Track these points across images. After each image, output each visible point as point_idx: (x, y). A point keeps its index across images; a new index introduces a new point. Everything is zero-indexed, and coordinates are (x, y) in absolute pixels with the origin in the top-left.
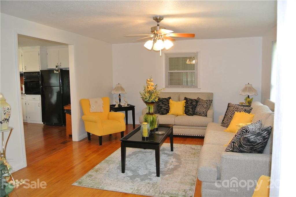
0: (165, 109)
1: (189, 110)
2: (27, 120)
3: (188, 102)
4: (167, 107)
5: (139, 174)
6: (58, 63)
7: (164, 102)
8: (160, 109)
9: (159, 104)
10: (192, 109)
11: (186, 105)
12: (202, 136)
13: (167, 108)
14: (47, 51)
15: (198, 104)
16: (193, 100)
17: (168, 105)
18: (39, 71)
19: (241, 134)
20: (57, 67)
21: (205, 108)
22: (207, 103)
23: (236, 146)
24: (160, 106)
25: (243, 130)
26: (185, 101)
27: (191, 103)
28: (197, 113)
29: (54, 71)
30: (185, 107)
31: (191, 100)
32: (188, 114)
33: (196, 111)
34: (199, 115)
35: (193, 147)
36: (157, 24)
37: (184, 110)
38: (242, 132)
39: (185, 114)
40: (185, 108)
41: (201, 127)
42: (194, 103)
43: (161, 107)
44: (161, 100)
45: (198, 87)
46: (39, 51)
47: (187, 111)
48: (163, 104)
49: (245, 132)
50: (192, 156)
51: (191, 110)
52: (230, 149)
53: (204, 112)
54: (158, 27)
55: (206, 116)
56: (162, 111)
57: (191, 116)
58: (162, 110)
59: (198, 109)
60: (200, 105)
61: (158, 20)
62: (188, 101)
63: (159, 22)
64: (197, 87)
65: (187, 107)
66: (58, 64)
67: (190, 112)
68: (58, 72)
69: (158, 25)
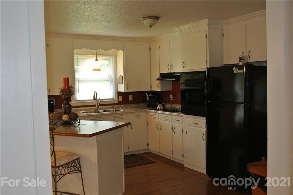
2: (183, 161)
6: (245, 53)
14: (223, 30)
18: (206, 70)
20: (240, 59)
29: (234, 68)
46: (207, 29)
66: (244, 55)
68: (241, 71)
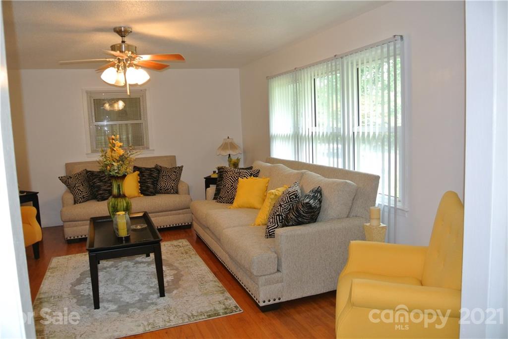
0: (106, 190)
1: (148, 187)
3: (144, 174)
4: (109, 186)
5: (128, 302)
7: (102, 179)
8: (97, 191)
9: (94, 183)
10: (153, 183)
11: (140, 179)
12: (177, 225)
13: (109, 188)
15: (161, 175)
16: (152, 169)
17: (109, 182)
19: (289, 202)
21: (174, 181)
22: (175, 172)
23: (291, 218)
24: (95, 185)
25: (291, 196)
26: (137, 172)
27: (150, 175)
28: (160, 190)
30: (139, 182)
31: (147, 169)
32: (148, 193)
33: (159, 187)
34: (166, 193)
35: (176, 244)
36: (121, 40)
37: (140, 188)
38: (290, 199)
39: (142, 194)
40: (139, 185)
41: (174, 212)
42: (155, 175)
43: (99, 187)
44: (96, 175)
45: (151, 148)
47: (144, 188)
48: (101, 181)
49: (294, 198)
50: (185, 256)
51: (152, 186)
52: (275, 225)
53: (172, 186)
54: (123, 45)
55: (177, 193)
56: (101, 194)
57: (153, 195)
58: (101, 192)
59: (162, 183)
60: (164, 177)
61: (123, 33)
62: (143, 172)
63: (124, 37)
64: (148, 148)
65: (145, 182)
67: (151, 190)
69: (123, 42)
